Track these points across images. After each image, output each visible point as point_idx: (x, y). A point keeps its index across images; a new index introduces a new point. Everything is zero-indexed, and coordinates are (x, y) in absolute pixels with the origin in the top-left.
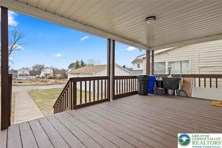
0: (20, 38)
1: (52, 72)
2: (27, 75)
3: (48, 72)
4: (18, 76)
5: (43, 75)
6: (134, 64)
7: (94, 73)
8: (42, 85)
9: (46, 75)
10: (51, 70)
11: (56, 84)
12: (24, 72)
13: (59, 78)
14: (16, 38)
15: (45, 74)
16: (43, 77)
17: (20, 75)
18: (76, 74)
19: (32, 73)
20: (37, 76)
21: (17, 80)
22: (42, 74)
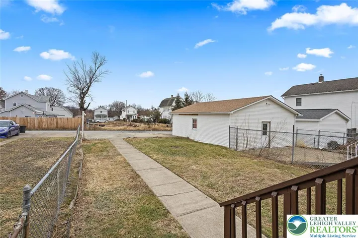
0: (101, 64)
1: (136, 112)
2: (105, 116)
3: (131, 113)
4: (95, 118)
5: (125, 117)
6: (287, 98)
7: (232, 112)
8: (132, 130)
9: (128, 117)
10: (134, 110)
11: (150, 130)
12: (101, 112)
13: (147, 122)
14: (97, 66)
15: (126, 115)
16: (124, 119)
17: (97, 116)
18: (190, 115)
19: (111, 114)
20: (116, 118)
21: (95, 122)
22: (124, 115)
